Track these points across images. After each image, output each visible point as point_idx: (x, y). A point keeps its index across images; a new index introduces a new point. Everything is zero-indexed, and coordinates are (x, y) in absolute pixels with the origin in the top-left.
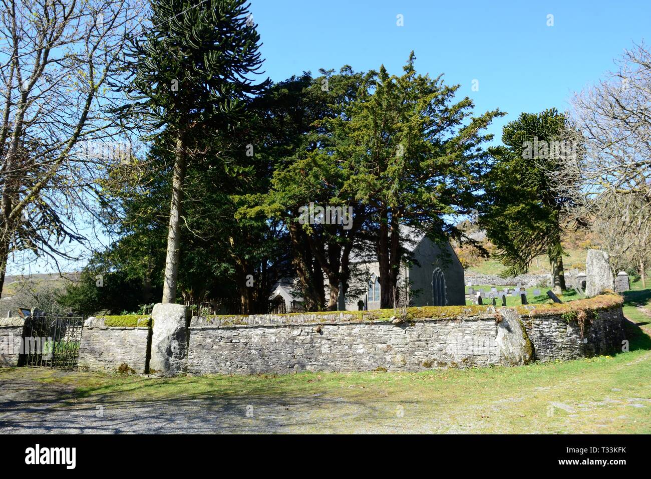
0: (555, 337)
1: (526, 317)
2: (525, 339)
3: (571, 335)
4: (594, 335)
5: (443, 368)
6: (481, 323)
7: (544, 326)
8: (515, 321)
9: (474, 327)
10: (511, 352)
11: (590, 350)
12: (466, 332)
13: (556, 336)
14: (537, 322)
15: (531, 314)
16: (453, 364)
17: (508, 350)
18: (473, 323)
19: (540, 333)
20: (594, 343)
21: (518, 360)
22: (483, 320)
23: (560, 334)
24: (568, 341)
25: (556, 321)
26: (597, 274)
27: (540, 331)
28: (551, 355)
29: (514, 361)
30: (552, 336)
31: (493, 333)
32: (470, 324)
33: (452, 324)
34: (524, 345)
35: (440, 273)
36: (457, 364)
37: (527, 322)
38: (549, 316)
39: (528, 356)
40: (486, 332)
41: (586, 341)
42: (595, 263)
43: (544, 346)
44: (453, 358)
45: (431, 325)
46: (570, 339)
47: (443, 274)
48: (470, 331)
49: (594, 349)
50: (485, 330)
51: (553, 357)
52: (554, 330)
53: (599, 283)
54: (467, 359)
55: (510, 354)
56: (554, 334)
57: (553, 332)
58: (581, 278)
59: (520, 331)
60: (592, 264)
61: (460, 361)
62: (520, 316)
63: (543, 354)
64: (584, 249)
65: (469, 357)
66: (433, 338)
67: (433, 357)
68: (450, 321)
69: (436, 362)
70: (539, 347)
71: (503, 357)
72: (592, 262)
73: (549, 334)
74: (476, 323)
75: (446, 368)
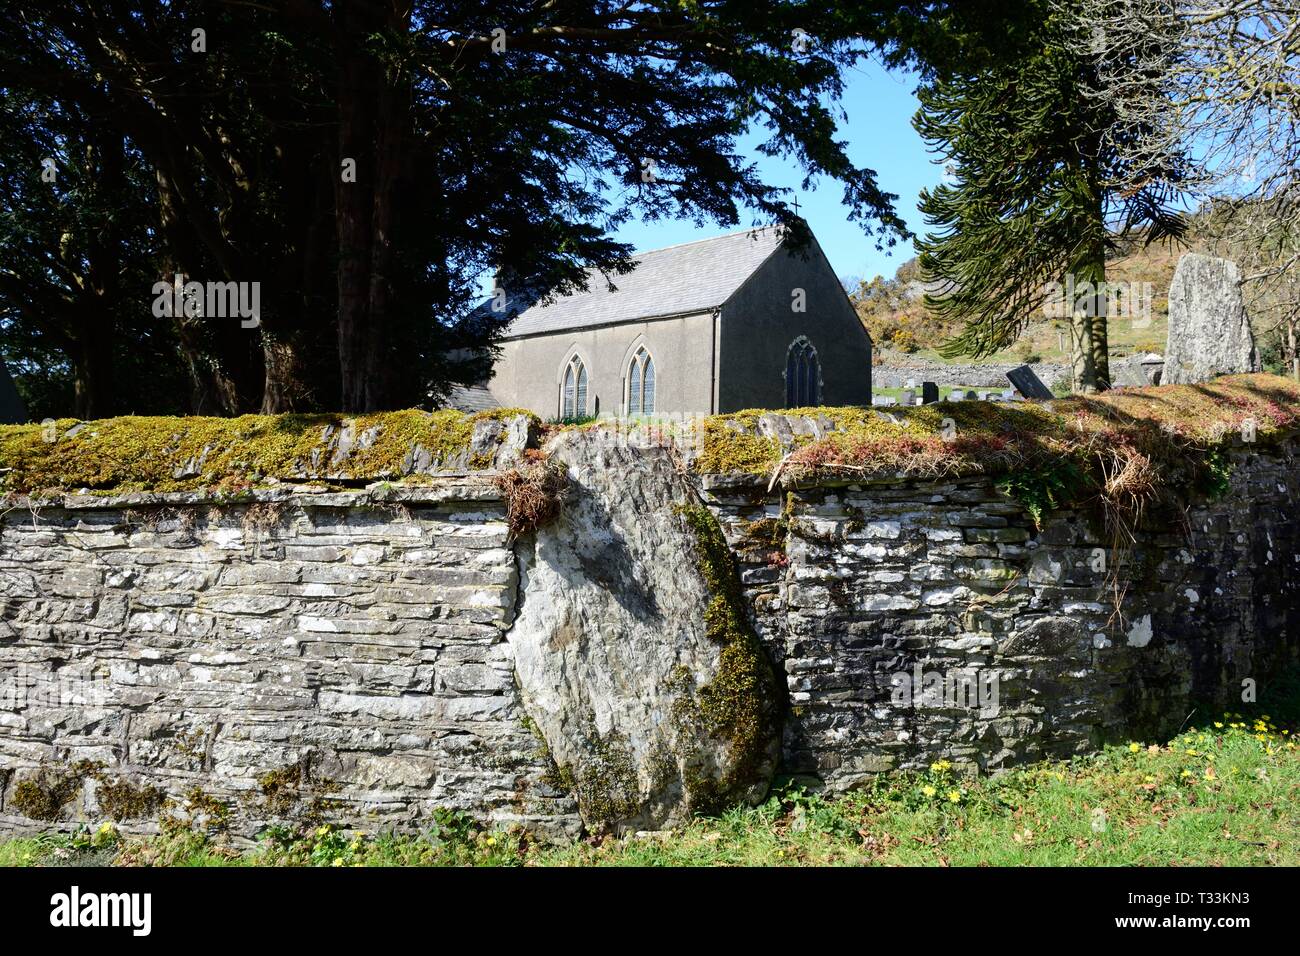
0: (937, 620)
1: (748, 495)
2: (718, 639)
3: (1052, 601)
4: (1193, 595)
5: (138, 824)
6: (408, 530)
7: (867, 551)
8: (661, 518)
9: (361, 555)
10: (603, 727)
11: (1164, 682)
12: (310, 590)
13: (947, 610)
14: (824, 526)
15: (783, 468)
16: (200, 800)
17: (579, 715)
18: (360, 532)
19: (837, 597)
20: (1190, 638)
21: (646, 784)
22: (421, 509)
23: (975, 597)
24: (1023, 644)
25: (955, 517)
26: (1199, 331)
27: (834, 584)
28: (903, 736)
29: (618, 794)
30: (921, 613)
31: (486, 599)
32: (341, 533)
33: (223, 536)
34: (702, 679)
35: (809, 349)
36: (222, 807)
37: (757, 522)
38: (911, 482)
39: (724, 757)
40: (439, 592)
41: (1141, 634)
42: (1196, 298)
43: (853, 682)
44: (207, 762)
45: (96, 540)
46: (1043, 629)
47: (815, 352)
48: (337, 583)
49: (1187, 675)
50: (432, 578)
51: (912, 749)
52: (936, 574)
53: (1205, 358)
54: (292, 773)
55: (594, 743)
56: (936, 598)
57: (929, 586)
58: (1151, 367)
59: (691, 584)
60: (1188, 300)
61: (247, 783)
62: (706, 483)
63: (838, 735)
64: (1160, 313)
65: (310, 760)
66: (93, 628)
67: (83, 751)
68: (214, 515)
69: (91, 784)
70: (823, 685)
71: (539, 771)
72: (1188, 292)
73: (900, 602)
74: (381, 531)
75: (154, 825)
